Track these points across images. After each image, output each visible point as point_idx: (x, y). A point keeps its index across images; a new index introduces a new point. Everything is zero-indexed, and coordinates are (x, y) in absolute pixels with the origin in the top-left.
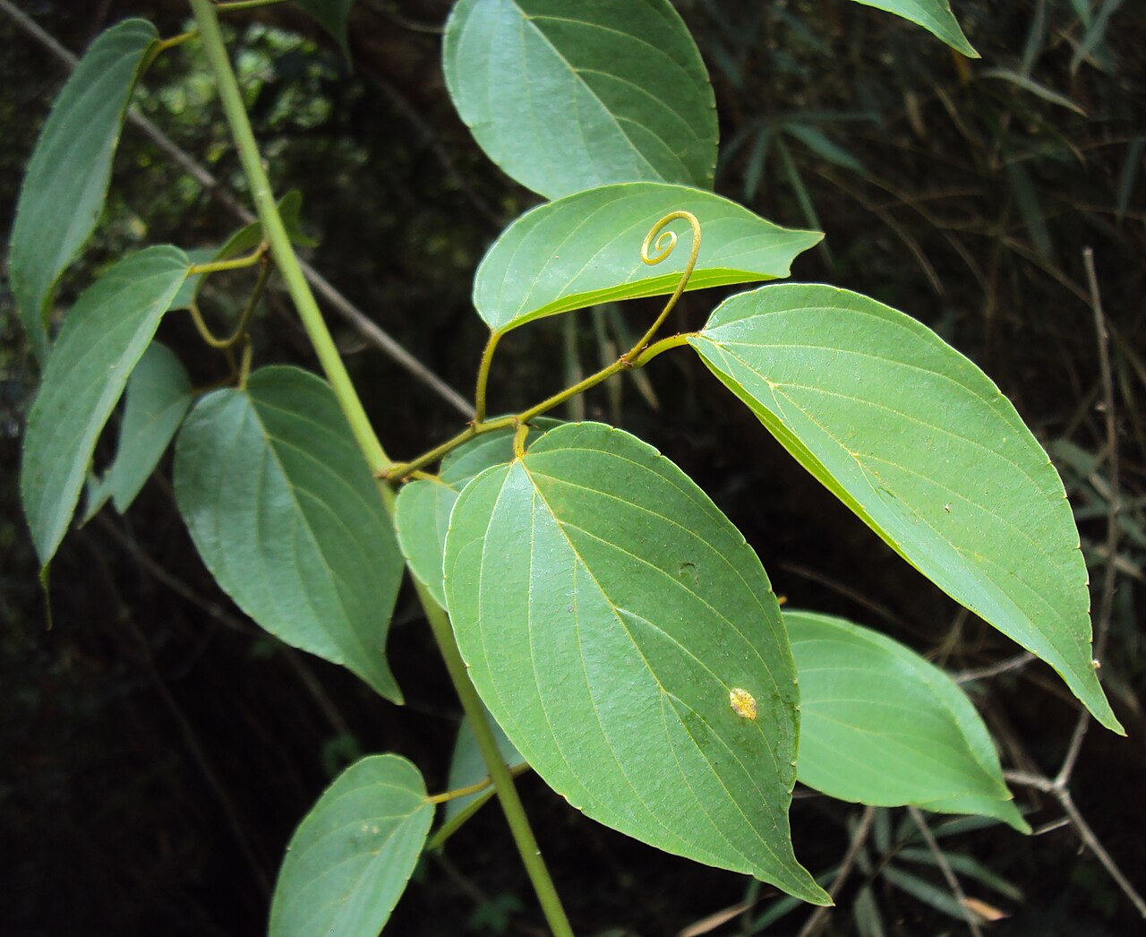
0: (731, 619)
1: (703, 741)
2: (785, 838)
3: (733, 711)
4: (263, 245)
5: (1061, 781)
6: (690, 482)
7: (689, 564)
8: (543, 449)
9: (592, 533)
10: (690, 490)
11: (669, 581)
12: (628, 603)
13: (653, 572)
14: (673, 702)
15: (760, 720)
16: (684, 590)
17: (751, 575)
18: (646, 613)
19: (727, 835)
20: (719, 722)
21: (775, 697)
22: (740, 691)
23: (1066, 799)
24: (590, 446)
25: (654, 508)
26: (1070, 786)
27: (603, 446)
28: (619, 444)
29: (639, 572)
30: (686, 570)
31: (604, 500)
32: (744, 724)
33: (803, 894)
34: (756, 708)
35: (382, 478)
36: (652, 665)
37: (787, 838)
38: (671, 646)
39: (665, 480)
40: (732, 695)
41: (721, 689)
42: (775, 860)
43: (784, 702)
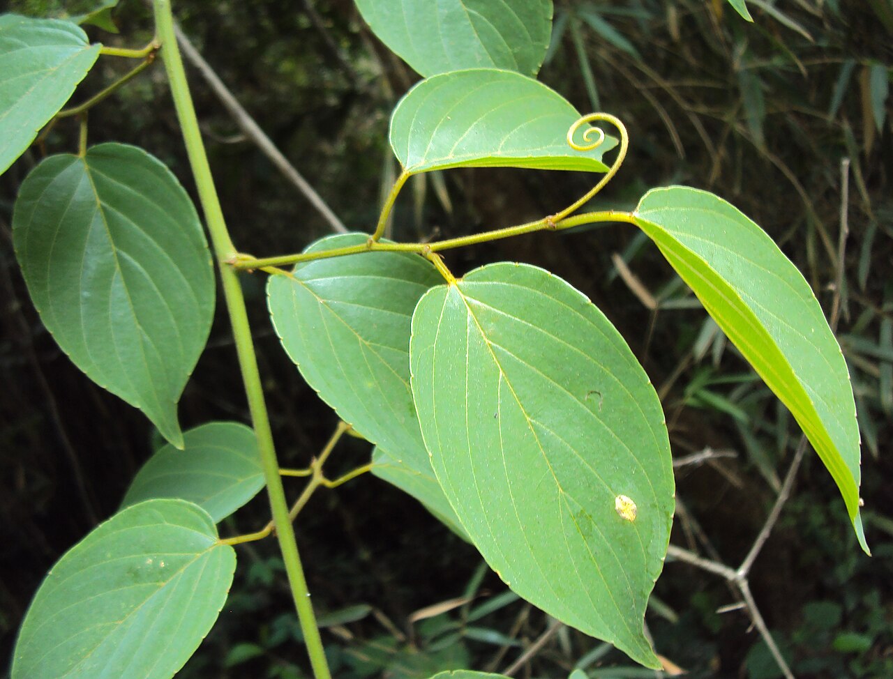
0: (625, 441)
1: (588, 535)
2: (639, 615)
3: (617, 513)
4: (155, 43)
5: (742, 572)
6: (613, 329)
7: (596, 392)
8: (478, 279)
9: (518, 356)
10: (611, 335)
11: (575, 403)
12: (540, 416)
13: (563, 395)
14: (568, 501)
15: (636, 522)
16: (587, 413)
17: (650, 408)
18: (553, 426)
19: (599, 611)
20: (603, 520)
21: (654, 506)
22: (625, 498)
23: (744, 587)
24: (526, 284)
25: (575, 343)
26: (750, 577)
27: (537, 287)
28: (554, 287)
29: (551, 392)
30: (592, 397)
31: (530, 330)
32: (623, 524)
33: (643, 659)
34: (636, 512)
35: (230, 264)
36: (554, 469)
37: (641, 616)
38: (571, 456)
39: (589, 323)
40: (617, 500)
41: (609, 495)
42: (628, 632)
43: (660, 510)
